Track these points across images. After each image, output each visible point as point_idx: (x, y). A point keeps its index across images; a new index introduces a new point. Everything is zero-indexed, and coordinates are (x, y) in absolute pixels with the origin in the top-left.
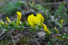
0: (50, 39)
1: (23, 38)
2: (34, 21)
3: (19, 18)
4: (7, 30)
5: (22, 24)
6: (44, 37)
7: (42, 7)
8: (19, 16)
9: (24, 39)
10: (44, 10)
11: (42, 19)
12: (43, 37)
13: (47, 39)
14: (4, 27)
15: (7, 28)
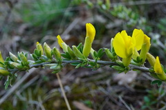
0: (148, 91)
1: (80, 85)
2: (129, 46)
3: (89, 38)
4: (59, 67)
5: (94, 53)
6: (133, 86)
7: (128, 11)
8: (90, 34)
9: (83, 89)
10: (135, 19)
11: (145, 41)
12: (129, 84)
13: (139, 91)
14: (51, 58)
15: (59, 63)
